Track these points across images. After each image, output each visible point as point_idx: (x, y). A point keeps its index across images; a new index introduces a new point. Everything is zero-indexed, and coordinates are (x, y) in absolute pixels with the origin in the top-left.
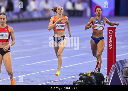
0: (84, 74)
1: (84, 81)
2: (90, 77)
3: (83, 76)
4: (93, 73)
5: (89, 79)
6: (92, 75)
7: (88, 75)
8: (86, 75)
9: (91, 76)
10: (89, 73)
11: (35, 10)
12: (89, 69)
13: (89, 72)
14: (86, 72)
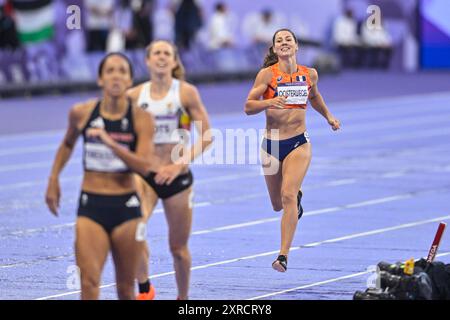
0: (393, 266)
1: (393, 290)
2: (414, 278)
3: (388, 274)
4: (421, 265)
5: (411, 283)
6: (420, 269)
7: (405, 271)
8: (399, 271)
9: (415, 272)
10: (408, 265)
11: (226, 45)
12: (408, 250)
13: (409, 261)
14: (399, 259)
